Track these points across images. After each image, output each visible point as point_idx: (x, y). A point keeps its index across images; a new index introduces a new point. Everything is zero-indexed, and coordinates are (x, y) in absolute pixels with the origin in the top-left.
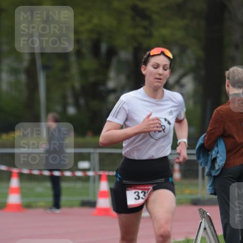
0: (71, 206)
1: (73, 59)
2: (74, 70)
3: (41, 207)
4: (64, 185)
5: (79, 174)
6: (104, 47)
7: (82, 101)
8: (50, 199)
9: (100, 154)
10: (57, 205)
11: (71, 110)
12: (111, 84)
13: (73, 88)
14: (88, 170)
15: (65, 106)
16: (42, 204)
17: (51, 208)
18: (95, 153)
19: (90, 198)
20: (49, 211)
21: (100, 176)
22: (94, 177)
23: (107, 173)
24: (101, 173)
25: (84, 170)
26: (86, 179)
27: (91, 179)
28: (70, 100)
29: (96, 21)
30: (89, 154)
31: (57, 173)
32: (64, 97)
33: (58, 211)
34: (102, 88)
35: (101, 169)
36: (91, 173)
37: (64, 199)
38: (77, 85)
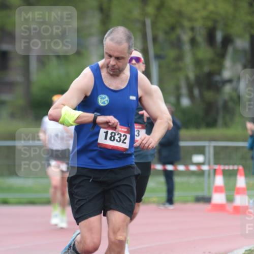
0: (185, 202)
1: (187, 47)
2: (188, 59)
3: (154, 202)
4: (177, 180)
5: (193, 168)
6: (219, 36)
7: (196, 92)
8: (164, 195)
9: (215, 147)
10: (170, 200)
11: (185, 102)
12: (227, 74)
13: (187, 78)
14: (203, 164)
15: (178, 97)
16: (155, 199)
17: (164, 204)
18: (210, 146)
19: (205, 193)
20: (162, 207)
21: (215, 170)
22: (209, 171)
23: (222, 167)
24: (216, 167)
25: (198, 164)
26: (201, 173)
27: (206, 174)
28: (184, 91)
29: (211, 7)
30: (204, 147)
31: (170, 168)
32: (178, 88)
33: (171, 207)
34: (217, 78)
35: (216, 163)
36: (205, 168)
37: (177, 194)
38: (192, 76)
